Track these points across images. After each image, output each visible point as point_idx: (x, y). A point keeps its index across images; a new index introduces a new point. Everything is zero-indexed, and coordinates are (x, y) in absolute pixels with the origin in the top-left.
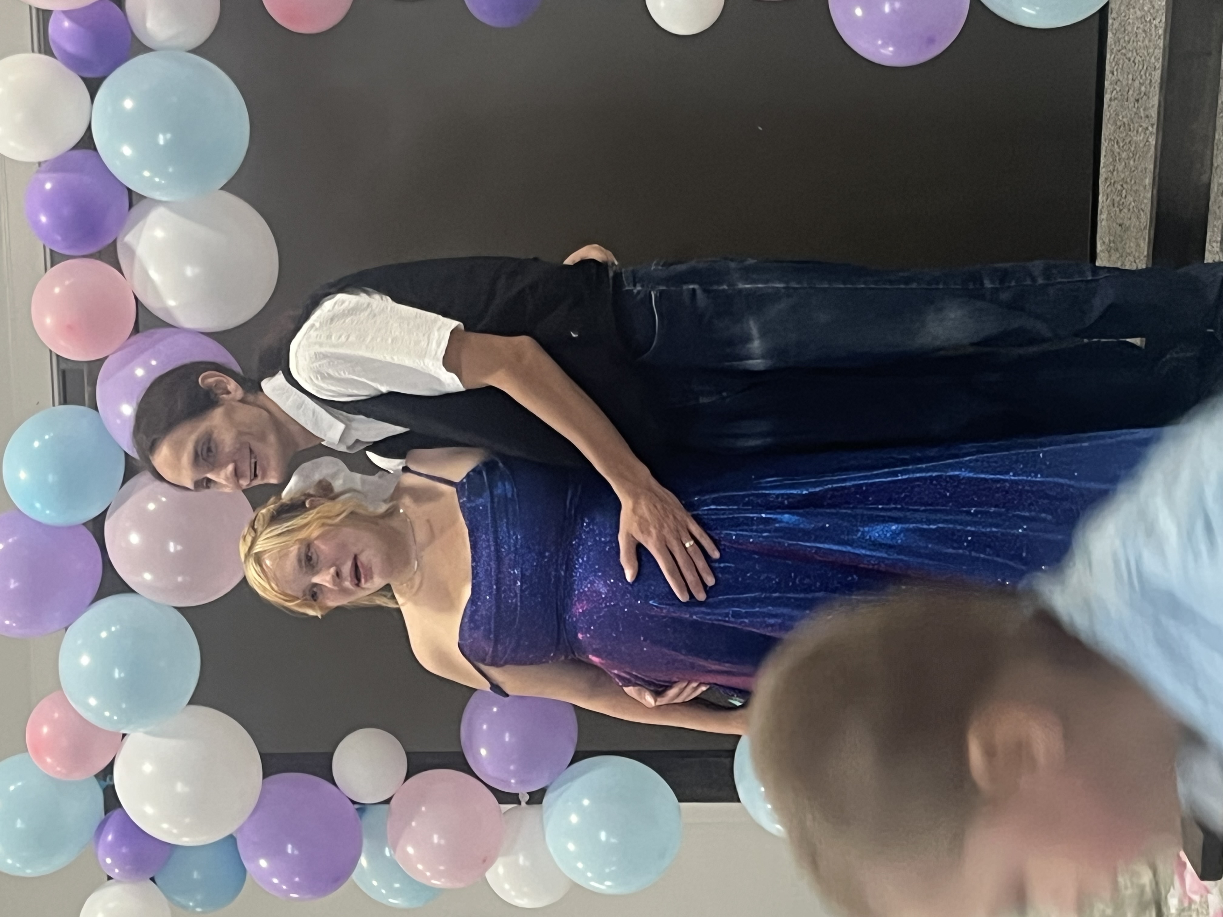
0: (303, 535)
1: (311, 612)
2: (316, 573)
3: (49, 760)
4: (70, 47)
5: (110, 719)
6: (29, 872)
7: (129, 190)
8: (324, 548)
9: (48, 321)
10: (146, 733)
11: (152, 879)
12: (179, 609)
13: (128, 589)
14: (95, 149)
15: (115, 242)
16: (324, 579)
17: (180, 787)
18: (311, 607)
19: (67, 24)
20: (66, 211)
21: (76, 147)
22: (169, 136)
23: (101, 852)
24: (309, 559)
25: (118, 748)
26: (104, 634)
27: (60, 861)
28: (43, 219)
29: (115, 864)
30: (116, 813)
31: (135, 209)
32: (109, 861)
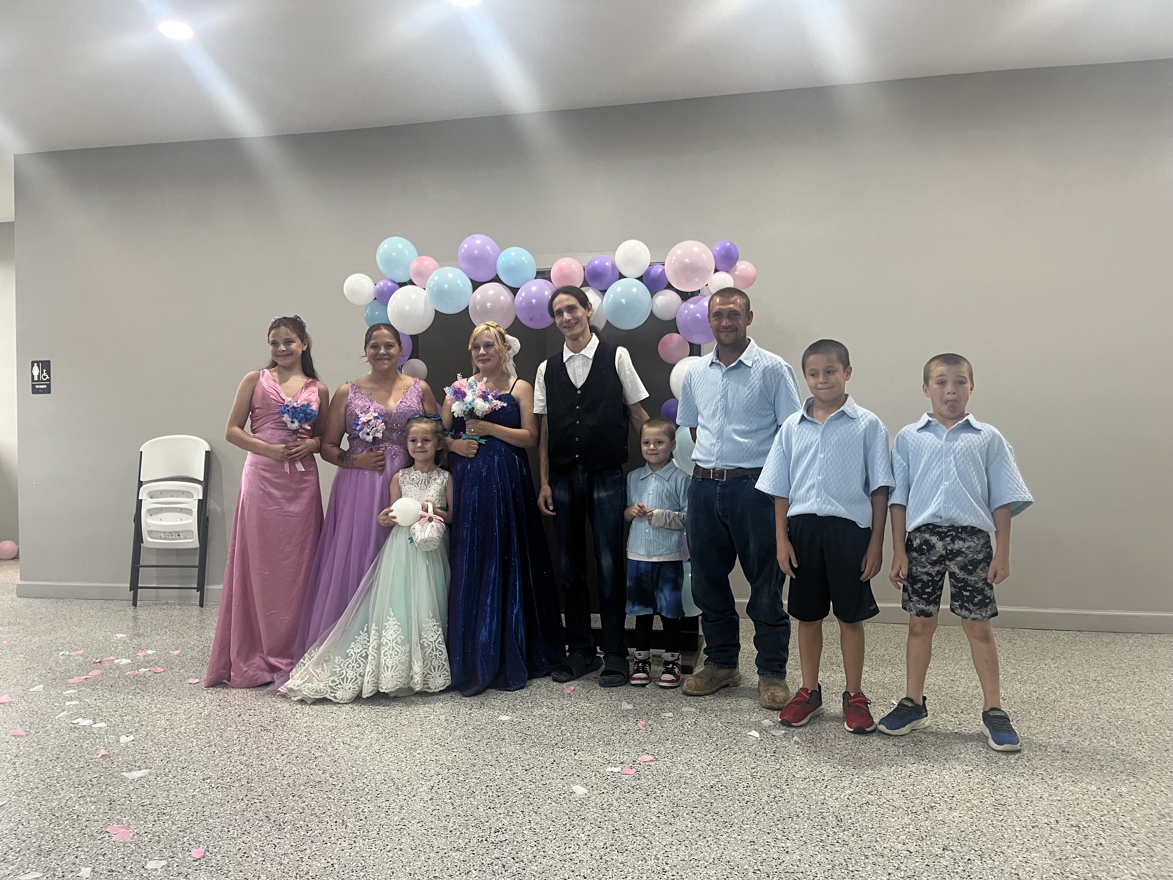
0: (496, 344)
1: (470, 346)
2: (484, 348)
3: (416, 264)
4: (652, 271)
5: (430, 284)
6: (378, 258)
7: (606, 291)
8: (492, 351)
9: (563, 263)
10: (426, 296)
11: (375, 299)
12: (468, 307)
13: (474, 290)
14: (619, 279)
15: (589, 286)
16: (482, 351)
17: (407, 307)
18: (472, 346)
19: (660, 270)
20: (599, 269)
21: (620, 273)
22: (624, 303)
23: (384, 281)
24: (488, 346)
25: (420, 286)
26: (459, 282)
27: (381, 267)
28: (596, 262)
29: (380, 286)
30: (398, 287)
31: (599, 292)
32: (381, 284)
